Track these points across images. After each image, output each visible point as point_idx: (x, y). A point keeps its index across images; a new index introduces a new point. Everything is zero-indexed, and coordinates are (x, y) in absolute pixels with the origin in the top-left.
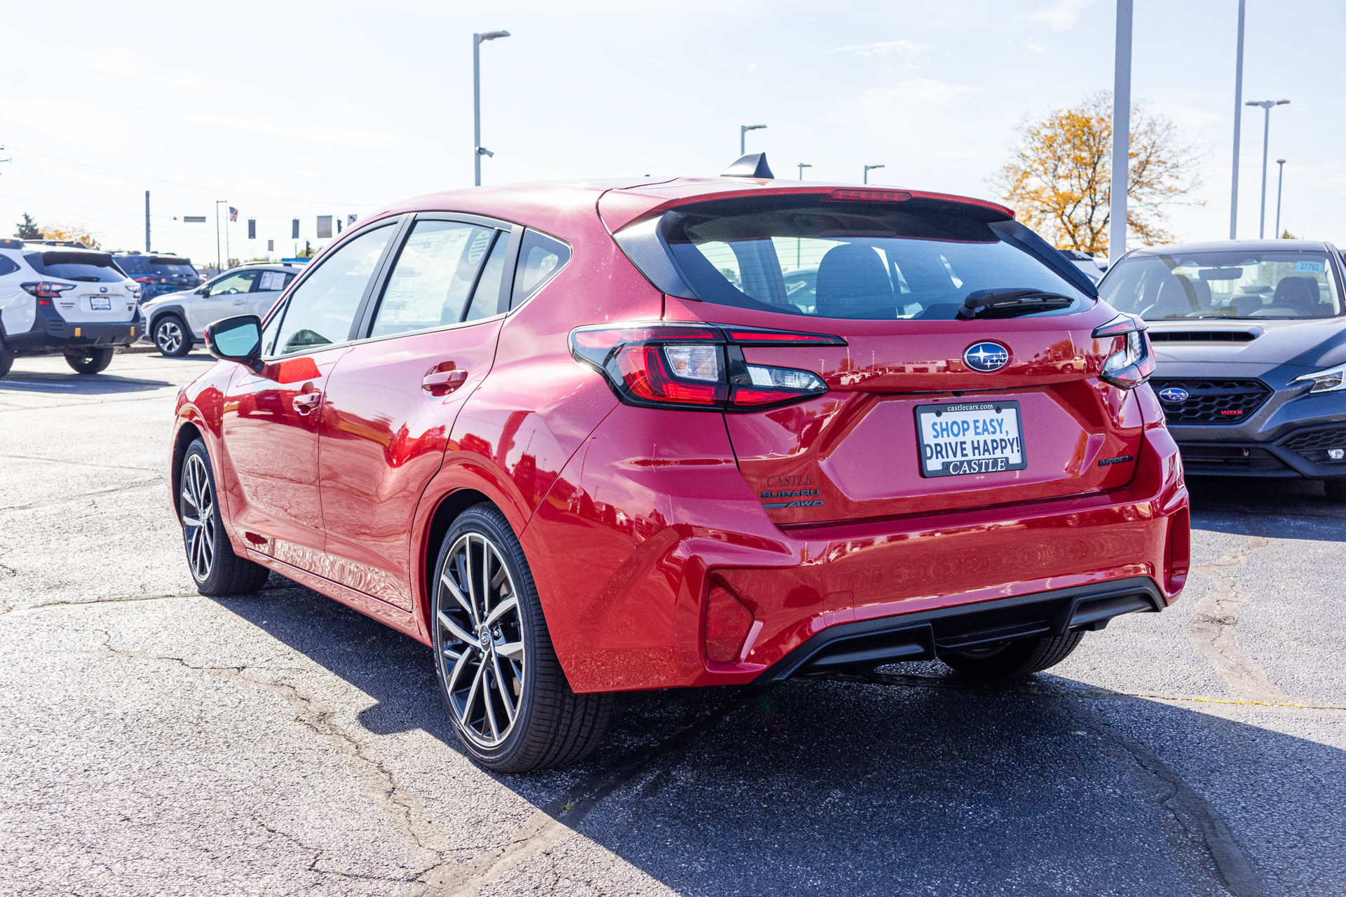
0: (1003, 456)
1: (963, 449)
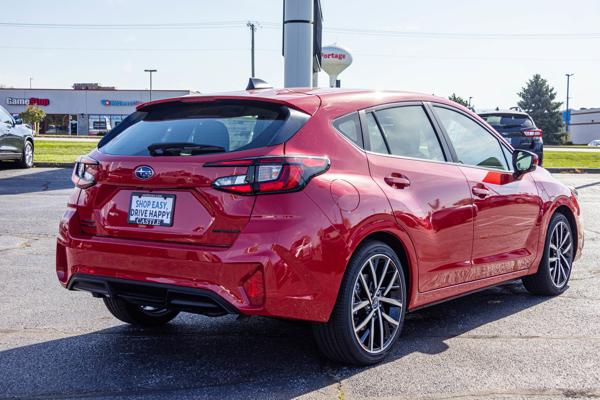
0: (162, 219)
1: (146, 213)
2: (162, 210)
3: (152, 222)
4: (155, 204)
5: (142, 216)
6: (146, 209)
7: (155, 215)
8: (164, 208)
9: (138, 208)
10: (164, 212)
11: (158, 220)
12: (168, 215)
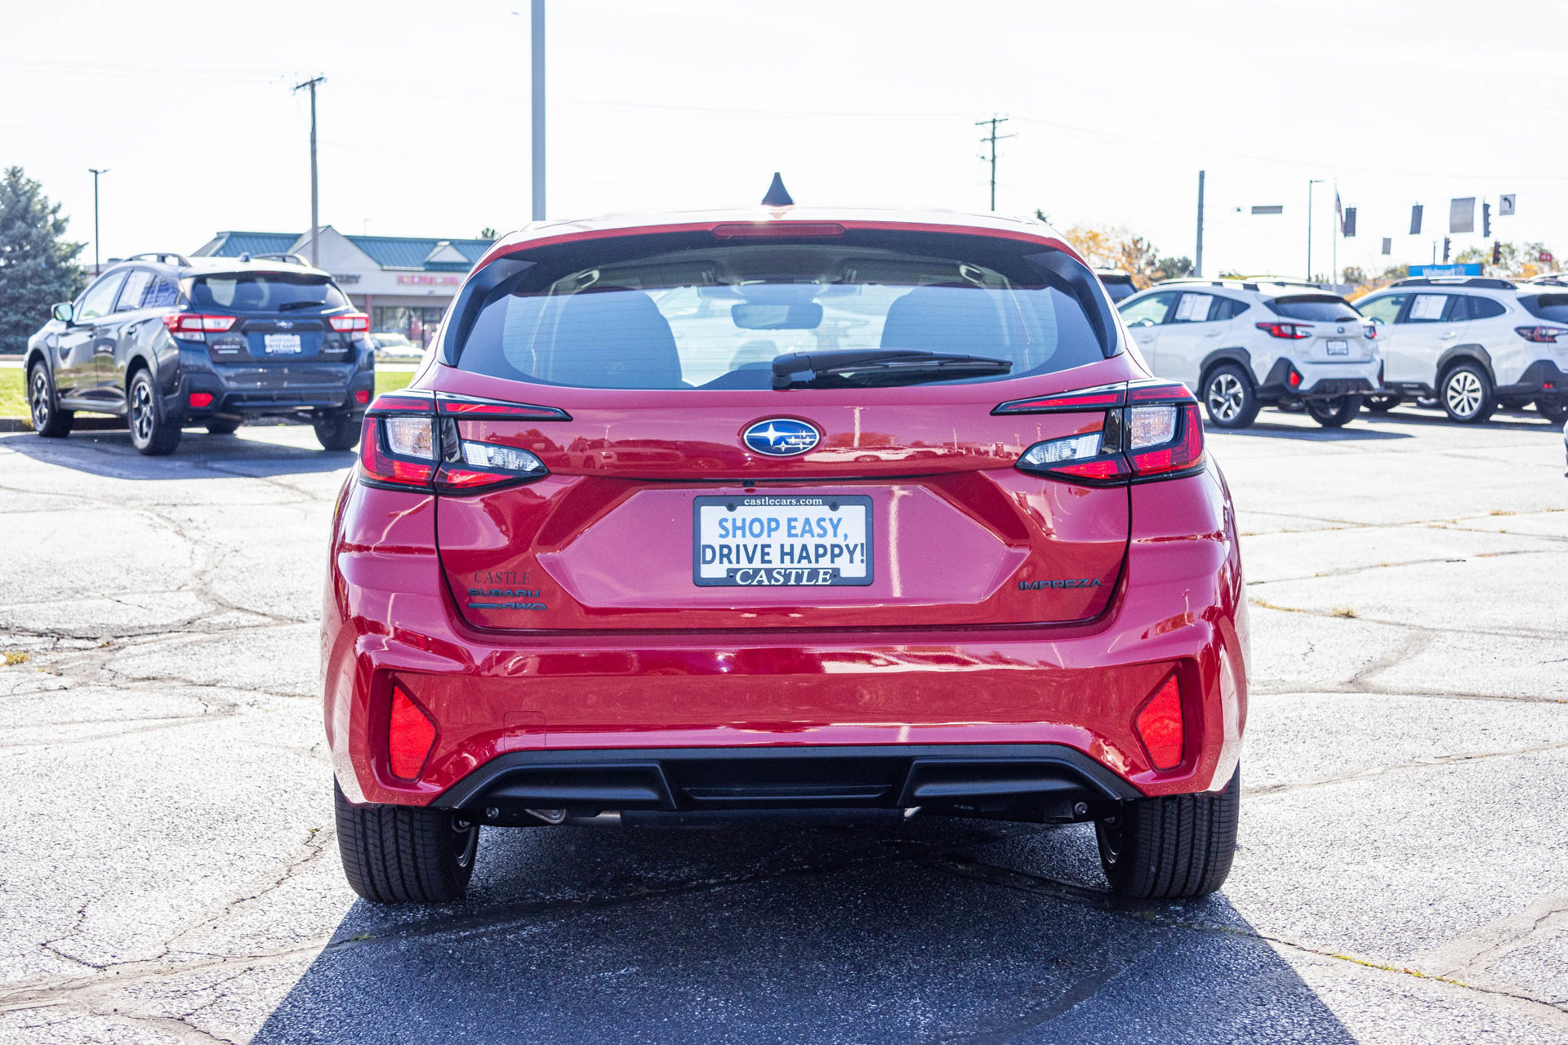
0: (833, 566)
1: (764, 554)
2: (828, 541)
3: (799, 577)
4: (799, 525)
5: (750, 560)
6: (764, 540)
7: (801, 558)
8: (835, 535)
9: (730, 541)
10: (833, 546)
11: (822, 572)
12: (851, 553)
